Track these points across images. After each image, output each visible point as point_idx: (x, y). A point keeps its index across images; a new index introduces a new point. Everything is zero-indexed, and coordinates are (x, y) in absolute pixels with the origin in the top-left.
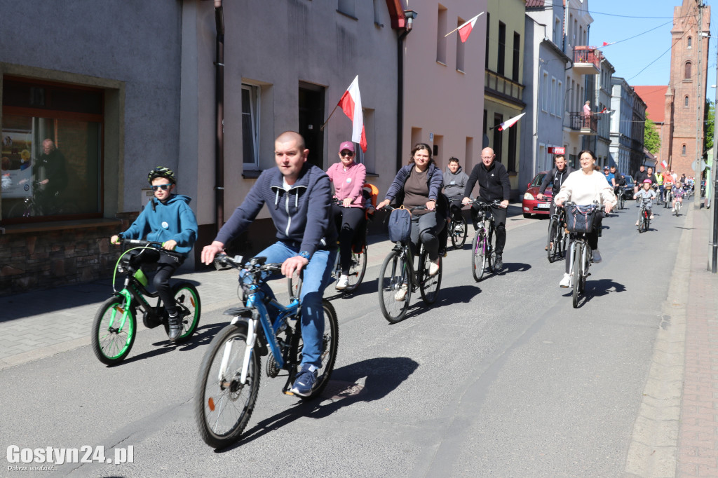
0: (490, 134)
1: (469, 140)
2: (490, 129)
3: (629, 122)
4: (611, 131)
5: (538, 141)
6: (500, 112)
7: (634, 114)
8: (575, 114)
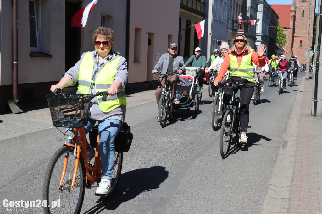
0: (183, 33)
1: (170, 36)
2: (183, 30)
3: (268, 27)
4: (257, 32)
5: (212, 38)
6: (189, 20)
7: (271, 22)
8: (235, 21)
